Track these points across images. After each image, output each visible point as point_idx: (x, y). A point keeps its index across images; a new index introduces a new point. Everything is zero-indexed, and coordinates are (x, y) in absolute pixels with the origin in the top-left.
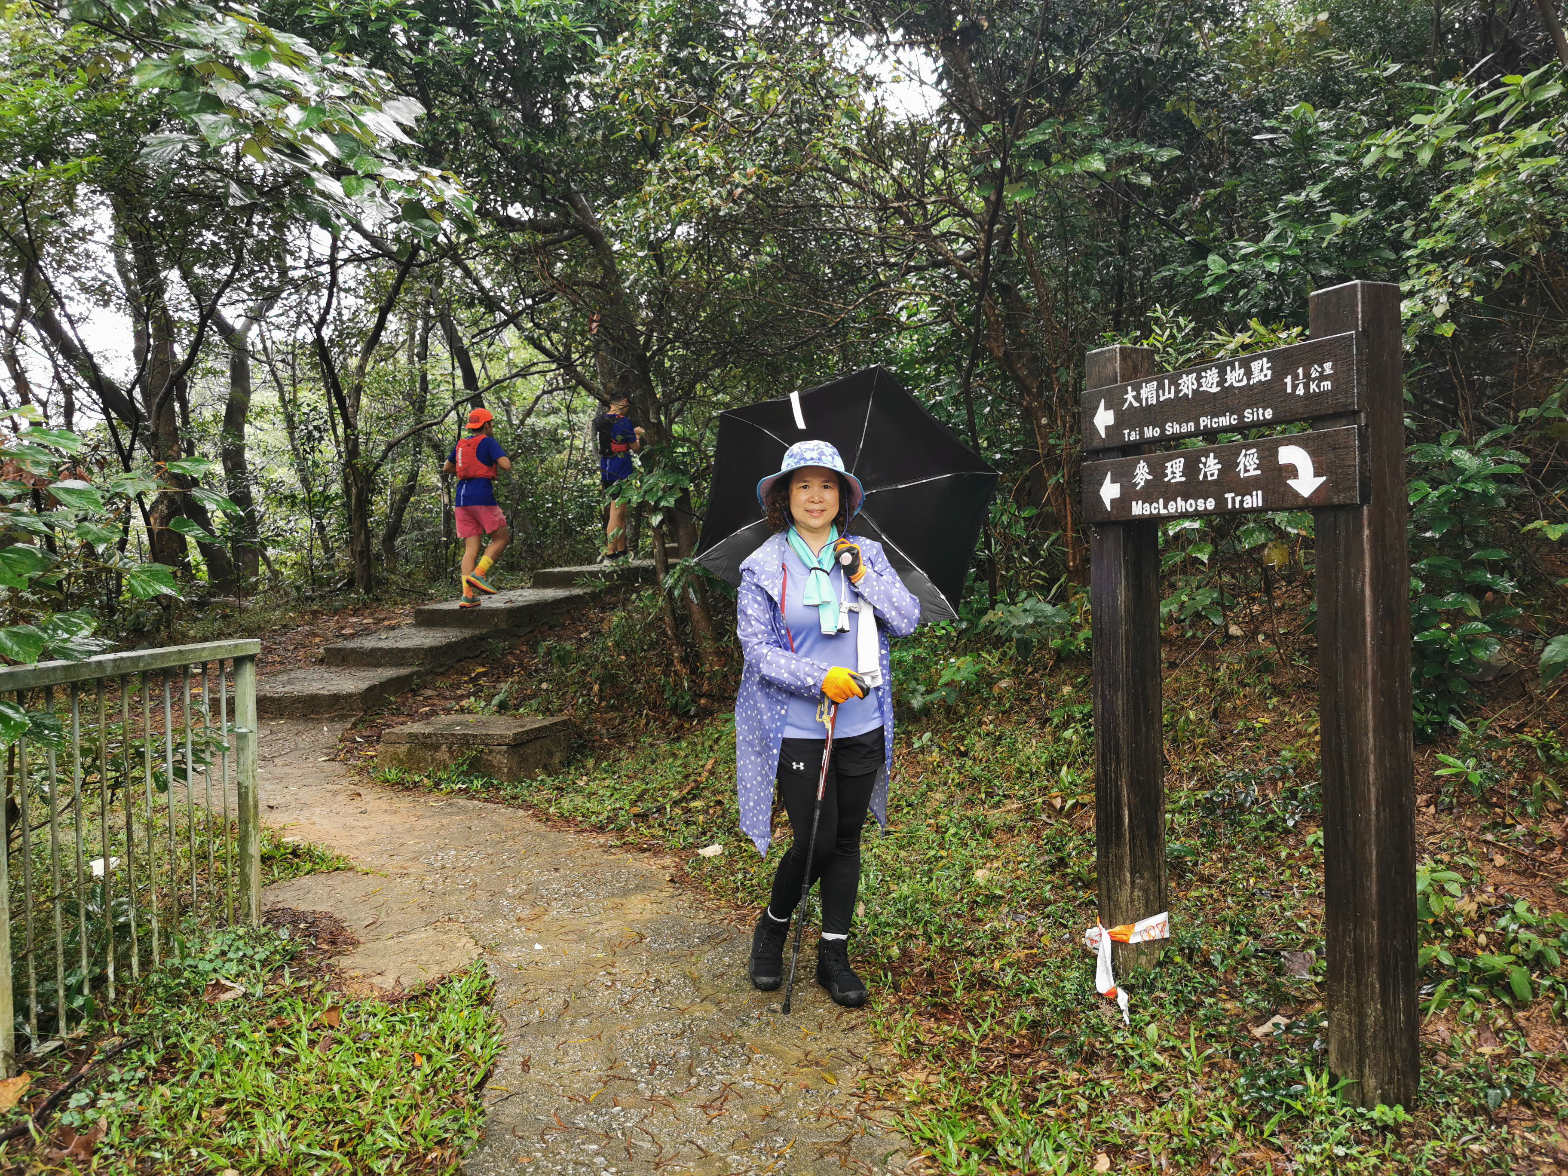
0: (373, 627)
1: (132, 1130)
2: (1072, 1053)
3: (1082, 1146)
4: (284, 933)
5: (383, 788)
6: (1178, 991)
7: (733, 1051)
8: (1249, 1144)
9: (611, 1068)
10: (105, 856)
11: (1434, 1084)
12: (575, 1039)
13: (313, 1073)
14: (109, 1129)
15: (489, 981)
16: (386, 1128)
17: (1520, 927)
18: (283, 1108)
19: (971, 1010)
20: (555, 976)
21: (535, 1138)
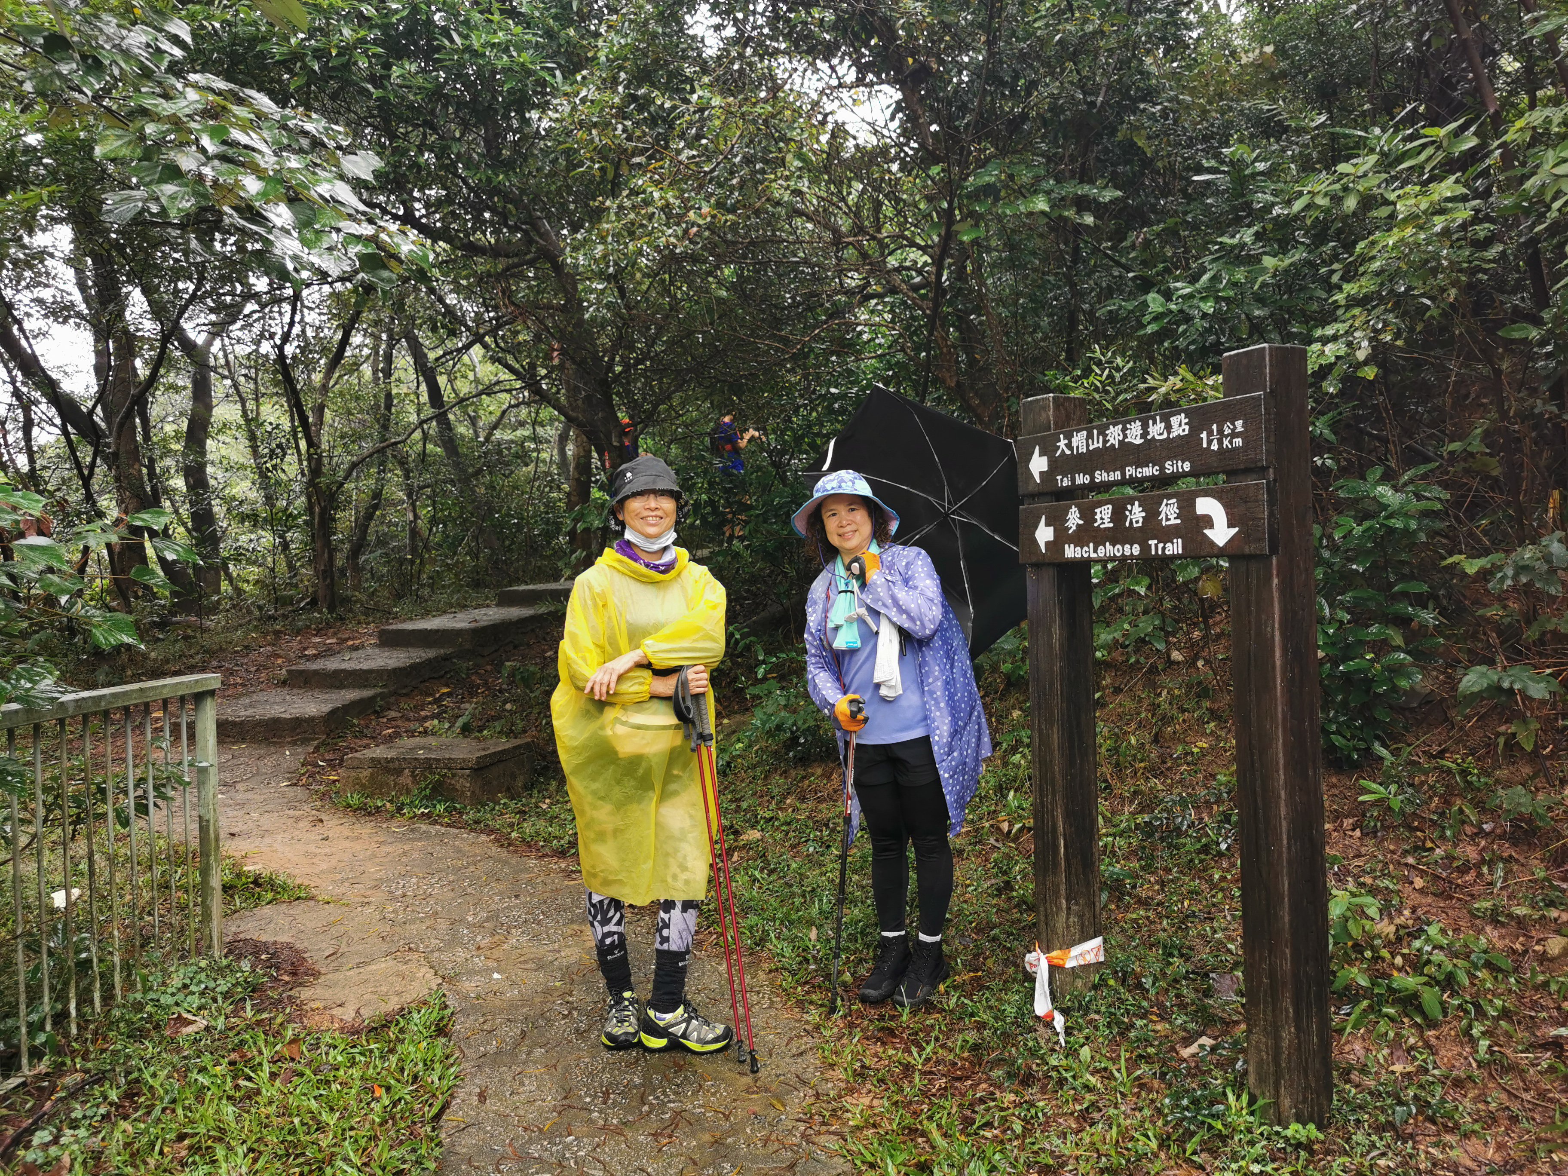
0: (336, 647)
1: (95, 1166)
2: (1010, 1075)
3: (1015, 1167)
4: (246, 965)
5: (345, 814)
6: (1111, 1013)
7: (685, 1078)
8: (1172, 1163)
9: (566, 1098)
10: (66, 887)
11: (1347, 1102)
12: (531, 1070)
13: (274, 1106)
14: (72, 1165)
15: (448, 1012)
16: (346, 1160)
17: (1434, 948)
18: (244, 1142)
19: (917, 1034)
20: (513, 1006)
21: (490, 1168)
